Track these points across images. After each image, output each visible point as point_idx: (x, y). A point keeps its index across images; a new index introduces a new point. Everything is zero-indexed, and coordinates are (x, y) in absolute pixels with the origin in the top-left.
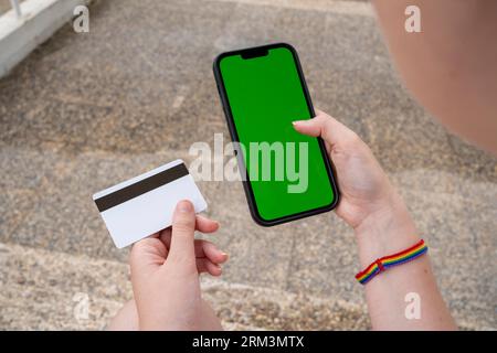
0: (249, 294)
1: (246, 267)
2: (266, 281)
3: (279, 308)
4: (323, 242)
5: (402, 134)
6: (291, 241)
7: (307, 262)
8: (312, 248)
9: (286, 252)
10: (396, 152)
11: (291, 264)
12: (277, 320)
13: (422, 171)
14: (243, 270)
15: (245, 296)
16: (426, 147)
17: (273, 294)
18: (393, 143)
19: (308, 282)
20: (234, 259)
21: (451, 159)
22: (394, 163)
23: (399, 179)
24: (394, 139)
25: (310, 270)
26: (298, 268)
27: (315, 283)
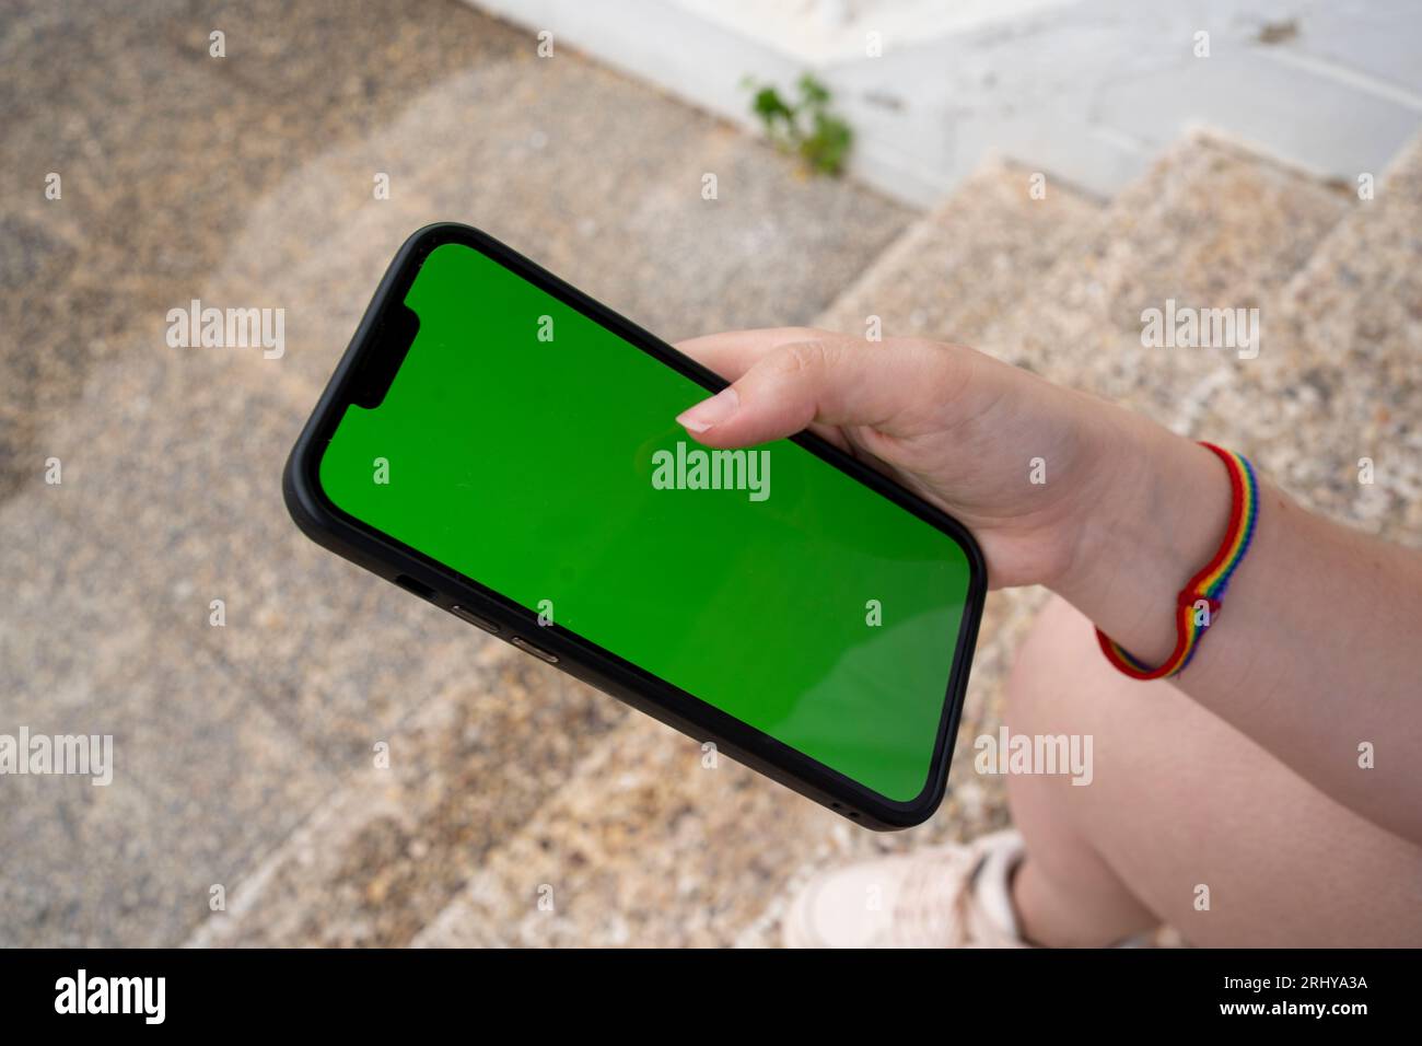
0: (294, 877)
1: (183, 832)
2: (266, 801)
3: (390, 823)
4: (268, 579)
5: (123, 161)
6: (203, 657)
7: (293, 661)
8: (263, 617)
9: (222, 692)
10: (162, 218)
11: (269, 703)
12: (418, 849)
13: (265, 206)
14: (188, 844)
15: (291, 891)
16: (210, 143)
17: (341, 813)
18: (130, 204)
19: (350, 697)
20: (133, 848)
21: (290, 120)
22: (189, 245)
23: (243, 269)
24: (119, 192)
25: (322, 665)
26: (292, 693)
27: (363, 677)
